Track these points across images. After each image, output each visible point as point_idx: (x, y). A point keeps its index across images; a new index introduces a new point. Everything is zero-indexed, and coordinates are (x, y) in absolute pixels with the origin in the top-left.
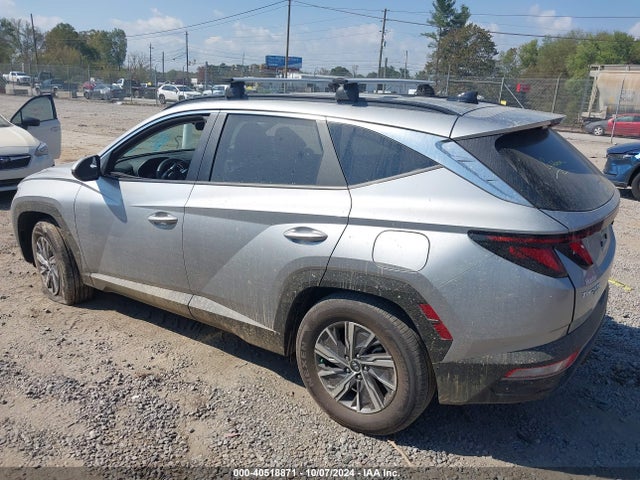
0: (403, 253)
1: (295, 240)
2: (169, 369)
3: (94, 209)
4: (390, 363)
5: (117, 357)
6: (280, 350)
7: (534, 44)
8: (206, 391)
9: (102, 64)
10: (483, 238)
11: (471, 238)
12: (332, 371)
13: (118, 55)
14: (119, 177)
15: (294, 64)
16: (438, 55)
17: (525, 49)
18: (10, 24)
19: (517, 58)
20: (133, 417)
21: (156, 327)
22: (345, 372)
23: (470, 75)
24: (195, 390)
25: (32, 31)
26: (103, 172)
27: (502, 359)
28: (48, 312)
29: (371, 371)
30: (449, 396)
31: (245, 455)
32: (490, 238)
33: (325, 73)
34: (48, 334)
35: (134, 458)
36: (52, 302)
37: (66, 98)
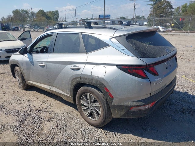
0: (99, 72)
1: (73, 69)
2: (45, 107)
3: (26, 62)
4: (99, 106)
5: (32, 104)
6: (72, 102)
7: (186, 5)
8: (53, 114)
9: (52, 20)
10: (120, 67)
11: (117, 67)
12: (85, 108)
13: (56, 18)
14: (32, 53)
15: (107, 17)
16: (153, 11)
17: (183, 7)
18: (27, 11)
19: (180, 10)
20: (30, 121)
21: (45, 96)
22: (89, 108)
23: (164, 16)
24: (50, 113)
25: (32, 12)
26: (29, 52)
27: (128, 104)
28: (17, 92)
29: (95, 108)
30: (115, 115)
31: (58, 132)
32: (122, 67)
33: (118, 19)
34: (16, 98)
35: (27, 132)
36: (19, 89)
37: (41, 31)
